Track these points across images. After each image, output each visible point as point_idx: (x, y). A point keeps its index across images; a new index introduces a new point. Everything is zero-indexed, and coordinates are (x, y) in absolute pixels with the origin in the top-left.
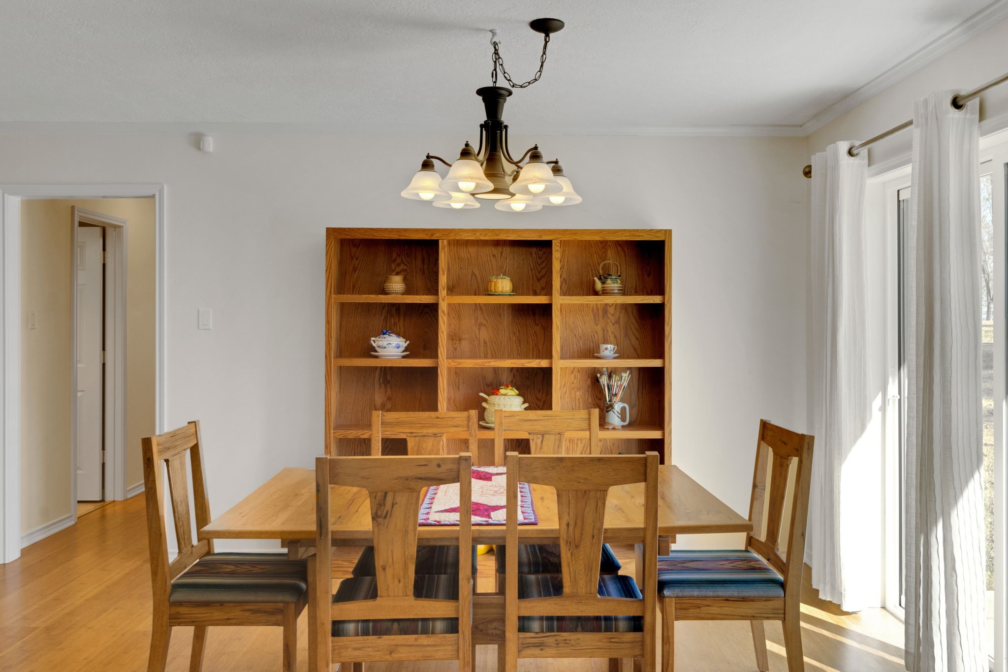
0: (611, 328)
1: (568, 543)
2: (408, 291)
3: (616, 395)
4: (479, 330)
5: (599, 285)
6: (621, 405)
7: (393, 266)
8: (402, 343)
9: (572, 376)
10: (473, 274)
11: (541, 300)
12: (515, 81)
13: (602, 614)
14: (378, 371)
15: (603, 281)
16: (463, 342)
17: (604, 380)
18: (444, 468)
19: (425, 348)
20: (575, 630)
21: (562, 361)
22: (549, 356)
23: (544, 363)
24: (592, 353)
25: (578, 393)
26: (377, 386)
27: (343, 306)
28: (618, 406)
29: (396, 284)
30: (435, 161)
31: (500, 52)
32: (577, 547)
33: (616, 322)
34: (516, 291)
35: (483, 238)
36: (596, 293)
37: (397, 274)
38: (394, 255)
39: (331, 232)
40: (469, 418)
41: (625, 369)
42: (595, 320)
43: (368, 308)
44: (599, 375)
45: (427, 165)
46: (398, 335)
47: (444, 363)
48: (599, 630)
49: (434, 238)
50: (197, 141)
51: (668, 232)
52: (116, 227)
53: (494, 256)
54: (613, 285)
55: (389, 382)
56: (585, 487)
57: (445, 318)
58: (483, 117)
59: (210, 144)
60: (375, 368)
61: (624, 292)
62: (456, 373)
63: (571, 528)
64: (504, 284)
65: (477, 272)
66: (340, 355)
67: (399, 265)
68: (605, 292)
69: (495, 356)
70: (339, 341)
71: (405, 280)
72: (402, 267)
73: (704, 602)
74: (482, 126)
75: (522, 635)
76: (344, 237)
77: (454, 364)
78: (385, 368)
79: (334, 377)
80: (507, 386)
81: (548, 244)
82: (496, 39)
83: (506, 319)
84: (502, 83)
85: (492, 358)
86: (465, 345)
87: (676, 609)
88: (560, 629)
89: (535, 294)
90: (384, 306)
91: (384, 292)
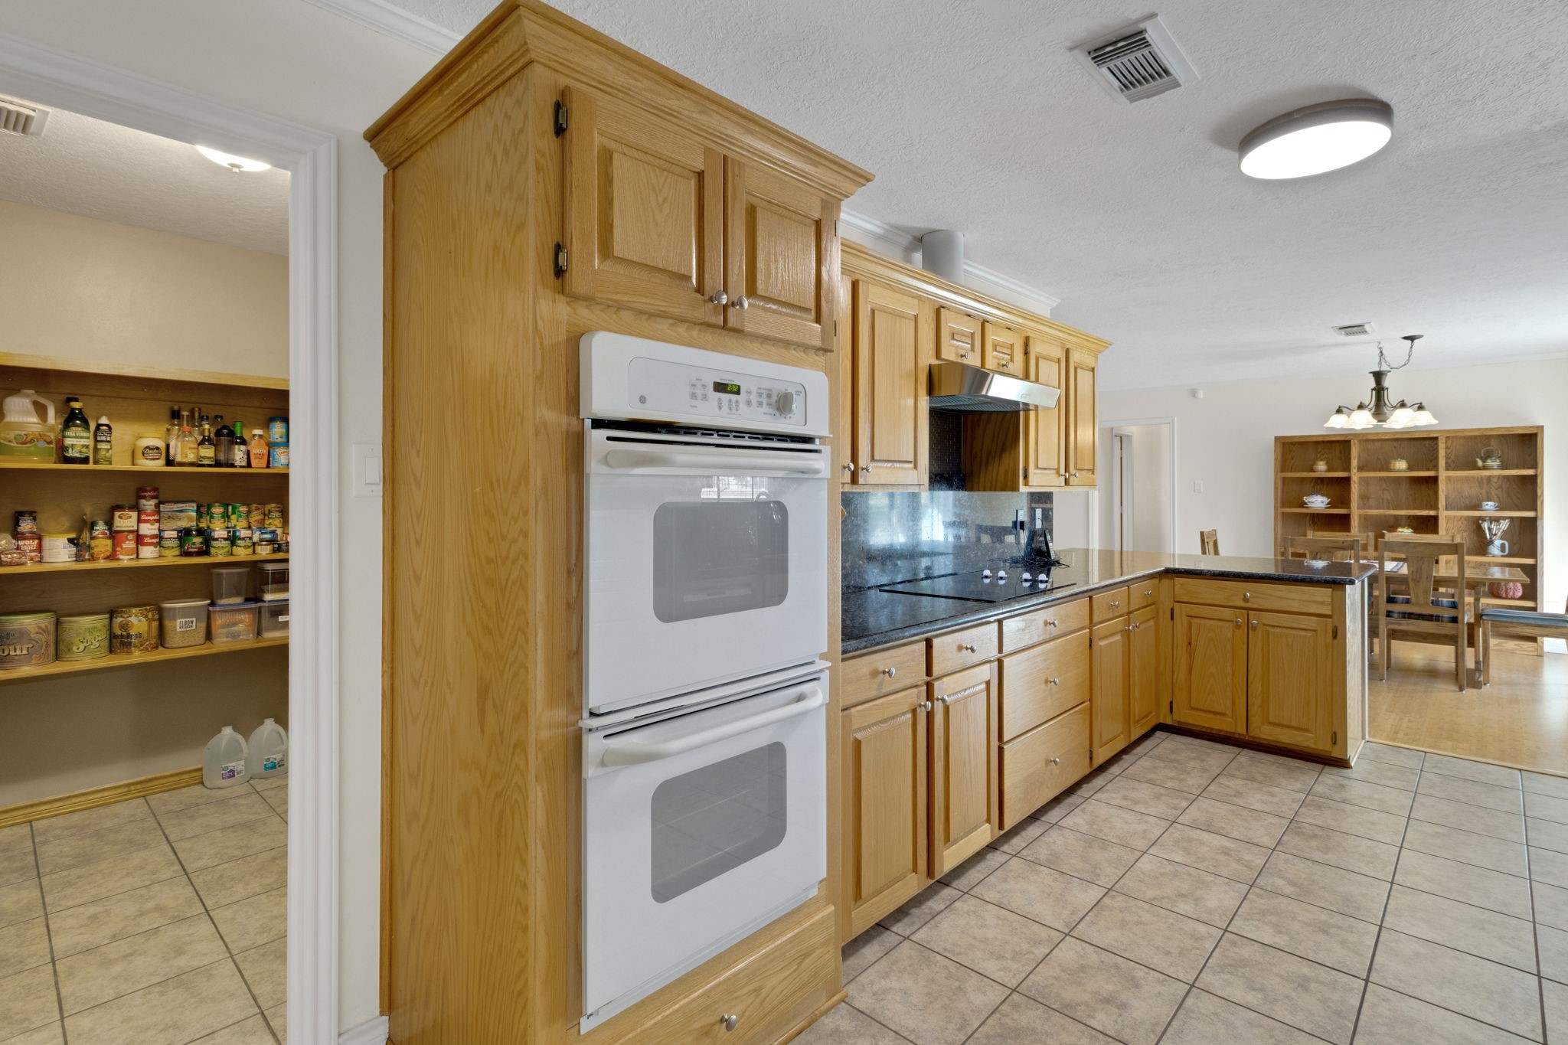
0: (1494, 492)
1: (1413, 580)
2: (1329, 470)
3: (1495, 535)
4: (1383, 493)
5: (1480, 463)
6: (1501, 542)
7: (1319, 456)
8: (1326, 500)
9: (1460, 523)
10: (1378, 458)
11: (1431, 473)
12: (1392, 365)
13: (1435, 614)
14: (1308, 518)
15: (1484, 460)
16: (1371, 500)
17: (1485, 525)
18: (1345, 544)
19: (1342, 503)
20: (1418, 619)
21: (1447, 512)
22: (1436, 508)
23: (1432, 513)
24: (1477, 507)
25: (1465, 534)
26: (1308, 525)
27: (1284, 479)
28: (1498, 542)
29: (1321, 466)
30: (1344, 409)
31: (1384, 352)
32: (1418, 582)
33: (1499, 488)
34: (1410, 468)
35: (1383, 437)
36: (1479, 469)
37: (1322, 460)
38: (1320, 449)
39: (1277, 439)
40: (1368, 536)
41: (1504, 518)
42: (1480, 486)
43: (1302, 480)
44: (1480, 522)
45: (1339, 411)
46: (1323, 495)
47: (1356, 512)
48: (1432, 620)
49: (1347, 439)
50: (1194, 393)
51: (1542, 428)
52: (1128, 436)
53: (1395, 447)
54: (1493, 463)
55: (1316, 523)
56: (1422, 556)
57: (1356, 486)
58: (1373, 385)
59: (1201, 394)
60: (1307, 514)
61: (1503, 467)
62: (1365, 519)
63: (1415, 573)
64: (1401, 465)
65: (1381, 457)
66: (1283, 506)
67: (1323, 455)
68: (1485, 468)
69: (1395, 508)
70: (1282, 498)
71: (1327, 463)
72: (1326, 456)
73: (1511, 625)
74: (1372, 390)
75: (1388, 618)
76: (1283, 441)
77: (1362, 512)
78: (1314, 514)
79: (1279, 517)
80: (1404, 527)
81: (1436, 439)
82: (1381, 346)
83: (1404, 487)
84: (1384, 368)
85: (1393, 509)
86: (1372, 502)
87: (1492, 627)
88: (1409, 618)
89: (1428, 470)
90: (1313, 478)
91: (1313, 471)
